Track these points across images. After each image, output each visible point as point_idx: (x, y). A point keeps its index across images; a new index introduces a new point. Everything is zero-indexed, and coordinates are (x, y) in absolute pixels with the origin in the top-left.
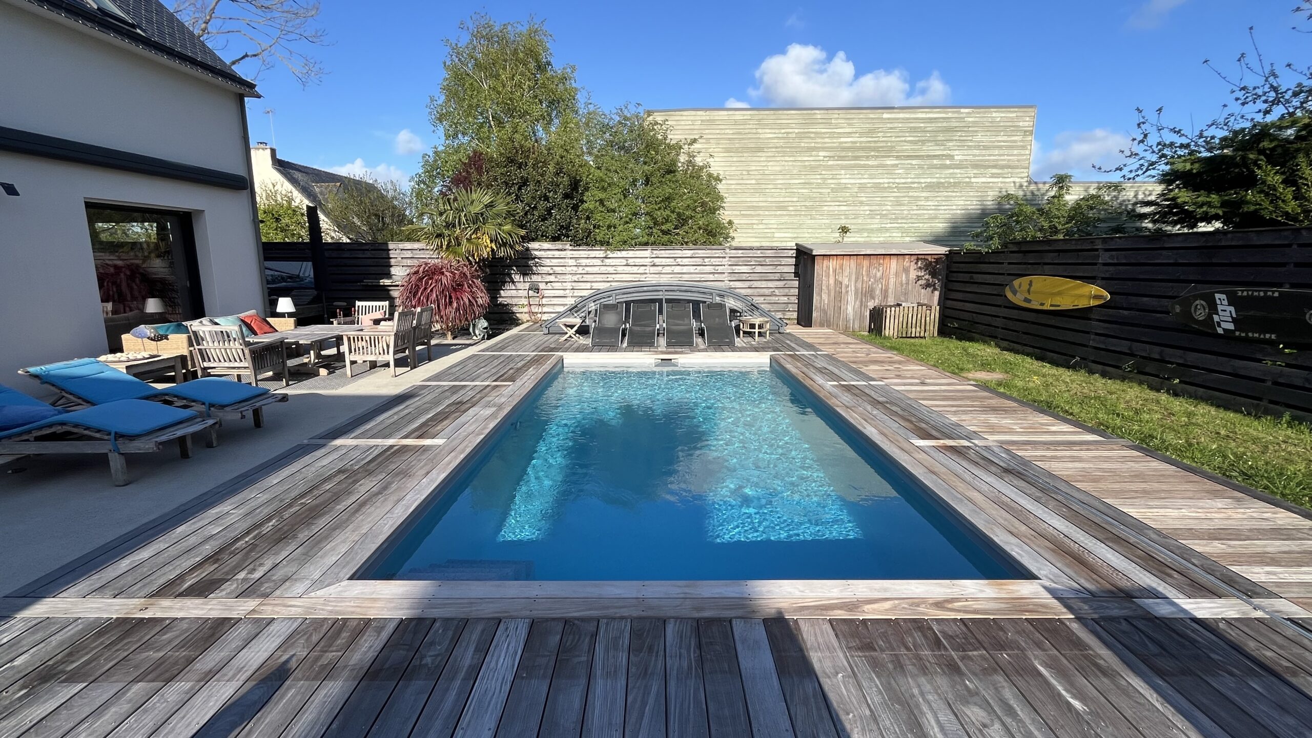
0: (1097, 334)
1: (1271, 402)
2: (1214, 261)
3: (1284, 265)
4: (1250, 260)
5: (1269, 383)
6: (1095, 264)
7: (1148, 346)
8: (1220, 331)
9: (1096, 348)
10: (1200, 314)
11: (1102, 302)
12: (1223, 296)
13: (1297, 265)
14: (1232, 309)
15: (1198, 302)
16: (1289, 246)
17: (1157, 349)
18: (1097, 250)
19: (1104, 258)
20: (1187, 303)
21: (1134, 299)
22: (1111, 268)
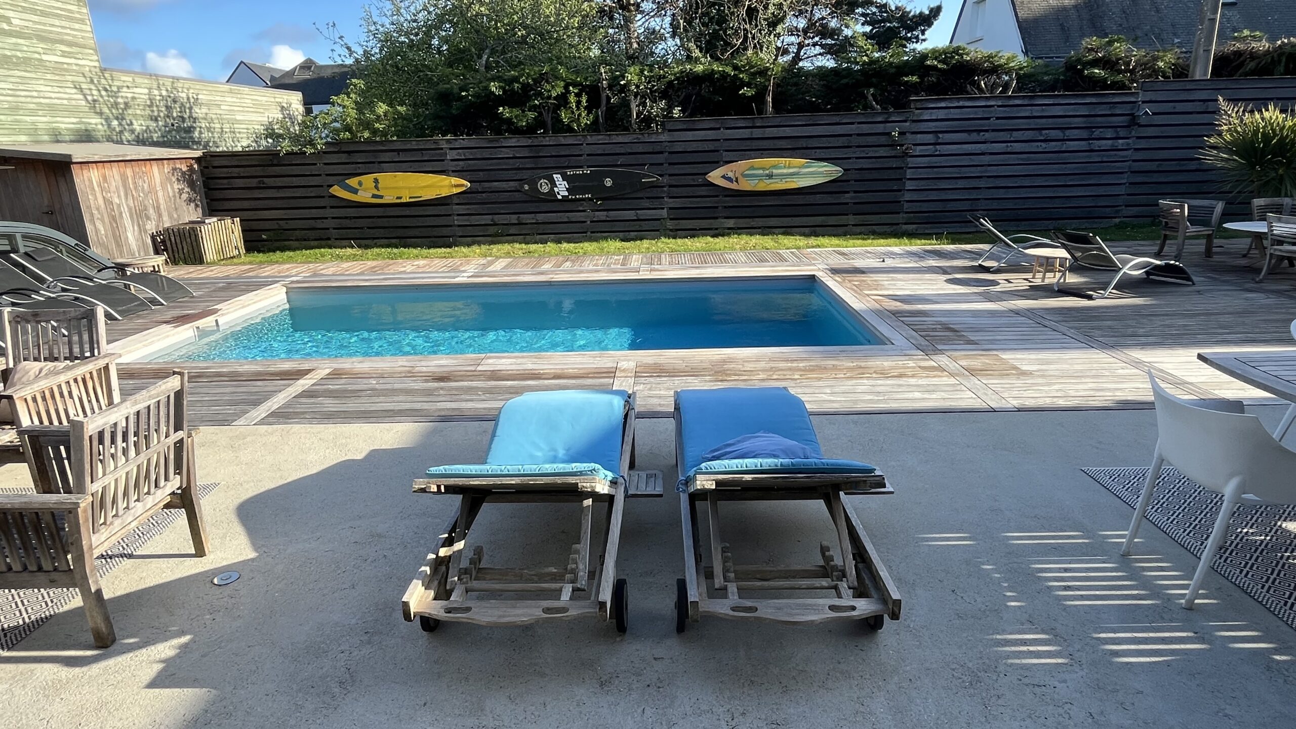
0: (458, 215)
1: (592, 232)
2: (541, 154)
3: (581, 155)
4: (563, 153)
5: (589, 222)
6: (443, 160)
7: (508, 216)
8: (560, 197)
9: (459, 226)
10: (545, 189)
11: (464, 189)
12: (559, 176)
13: (588, 155)
14: (565, 183)
15: (542, 181)
16: (582, 144)
17: (516, 216)
18: (442, 149)
19: (451, 155)
20: (533, 183)
21: (487, 185)
22: (461, 163)
